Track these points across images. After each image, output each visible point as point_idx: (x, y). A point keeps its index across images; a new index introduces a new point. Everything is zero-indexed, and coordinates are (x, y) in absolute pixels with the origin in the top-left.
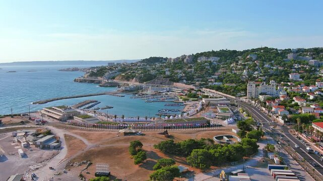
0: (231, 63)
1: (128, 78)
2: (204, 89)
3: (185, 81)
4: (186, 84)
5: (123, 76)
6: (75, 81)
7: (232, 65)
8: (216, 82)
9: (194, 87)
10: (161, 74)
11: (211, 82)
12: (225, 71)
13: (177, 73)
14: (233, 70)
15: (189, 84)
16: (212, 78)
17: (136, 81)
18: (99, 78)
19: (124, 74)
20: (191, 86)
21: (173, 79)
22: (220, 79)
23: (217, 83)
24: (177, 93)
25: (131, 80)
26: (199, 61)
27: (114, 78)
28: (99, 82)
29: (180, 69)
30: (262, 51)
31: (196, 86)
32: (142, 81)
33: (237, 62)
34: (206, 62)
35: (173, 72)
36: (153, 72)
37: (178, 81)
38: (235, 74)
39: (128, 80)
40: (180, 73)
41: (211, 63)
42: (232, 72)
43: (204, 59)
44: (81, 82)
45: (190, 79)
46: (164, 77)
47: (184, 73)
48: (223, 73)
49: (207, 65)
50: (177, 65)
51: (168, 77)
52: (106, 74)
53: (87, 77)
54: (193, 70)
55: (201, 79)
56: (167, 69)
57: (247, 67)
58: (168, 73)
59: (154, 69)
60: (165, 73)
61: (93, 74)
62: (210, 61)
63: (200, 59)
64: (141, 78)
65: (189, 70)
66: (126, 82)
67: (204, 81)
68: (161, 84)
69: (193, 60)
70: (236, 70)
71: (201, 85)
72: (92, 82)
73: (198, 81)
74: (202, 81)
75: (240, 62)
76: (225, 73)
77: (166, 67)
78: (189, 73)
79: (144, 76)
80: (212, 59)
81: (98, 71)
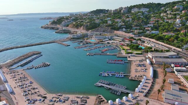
0: (160, 13)
1: (77, 26)
2: (142, 37)
3: (124, 29)
4: (126, 32)
5: (74, 25)
6: (42, 27)
7: (162, 15)
8: (152, 30)
9: (133, 36)
10: (104, 23)
11: (148, 30)
12: (157, 19)
13: (117, 23)
14: (164, 19)
15: (128, 33)
16: (149, 27)
17: (83, 29)
18: (58, 25)
19: (74, 23)
20: (131, 35)
21: (114, 28)
22: (156, 28)
23: (154, 32)
24: (118, 42)
25: (80, 28)
26: (133, 12)
27: (68, 26)
28: (58, 29)
29: (120, 18)
30: (184, 3)
31: (134, 34)
32: (88, 29)
33: (166, 12)
34: (139, 12)
35: (114, 21)
36: (97, 21)
37: (118, 29)
38: (167, 22)
39: (78, 28)
40: (119, 22)
41: (143, 13)
42: (164, 21)
43: (136, 10)
44: (45, 28)
45: (128, 27)
46: (106, 26)
47: (124, 22)
48: (156, 21)
49: (140, 15)
50: (116, 15)
51: (110, 26)
52: (63, 23)
53: (50, 25)
54: (131, 19)
55: (138, 28)
56: (109, 19)
57: (178, 17)
58: (110, 22)
59: (98, 19)
60: (107, 22)
61: (54, 23)
62: (142, 12)
63: (133, 10)
64: (87, 26)
65: (128, 19)
66: (76, 30)
67: (142, 29)
68: (104, 31)
69: (128, 11)
70: (168, 19)
71: (139, 33)
72: (53, 28)
73: (136, 29)
74: (140, 29)
75: (168, 12)
76: (158, 21)
77: (108, 16)
78: (127, 22)
79: (90, 24)
80: (143, 10)
81: (57, 20)
